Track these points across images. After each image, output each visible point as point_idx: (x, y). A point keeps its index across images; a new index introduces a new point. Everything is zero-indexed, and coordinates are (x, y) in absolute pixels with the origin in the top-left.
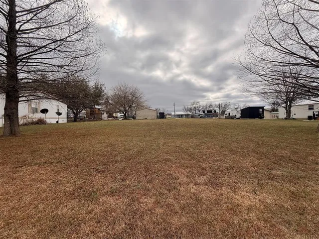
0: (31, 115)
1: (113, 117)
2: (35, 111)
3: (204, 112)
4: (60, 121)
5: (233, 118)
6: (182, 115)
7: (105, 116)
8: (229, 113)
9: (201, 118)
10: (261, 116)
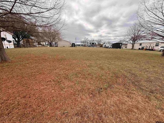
1: (41, 45)
3: (90, 44)
5: (107, 47)
6: (79, 45)
8: (105, 45)
9: (89, 47)
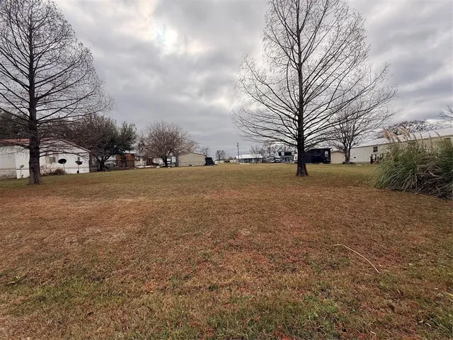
0: (49, 165)
1: (153, 164)
2: (53, 160)
3: (280, 154)
4: (81, 171)
6: (250, 160)
7: (141, 163)
9: (275, 162)
10: (326, 160)
